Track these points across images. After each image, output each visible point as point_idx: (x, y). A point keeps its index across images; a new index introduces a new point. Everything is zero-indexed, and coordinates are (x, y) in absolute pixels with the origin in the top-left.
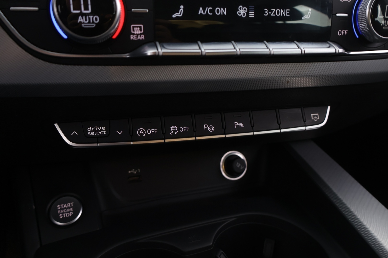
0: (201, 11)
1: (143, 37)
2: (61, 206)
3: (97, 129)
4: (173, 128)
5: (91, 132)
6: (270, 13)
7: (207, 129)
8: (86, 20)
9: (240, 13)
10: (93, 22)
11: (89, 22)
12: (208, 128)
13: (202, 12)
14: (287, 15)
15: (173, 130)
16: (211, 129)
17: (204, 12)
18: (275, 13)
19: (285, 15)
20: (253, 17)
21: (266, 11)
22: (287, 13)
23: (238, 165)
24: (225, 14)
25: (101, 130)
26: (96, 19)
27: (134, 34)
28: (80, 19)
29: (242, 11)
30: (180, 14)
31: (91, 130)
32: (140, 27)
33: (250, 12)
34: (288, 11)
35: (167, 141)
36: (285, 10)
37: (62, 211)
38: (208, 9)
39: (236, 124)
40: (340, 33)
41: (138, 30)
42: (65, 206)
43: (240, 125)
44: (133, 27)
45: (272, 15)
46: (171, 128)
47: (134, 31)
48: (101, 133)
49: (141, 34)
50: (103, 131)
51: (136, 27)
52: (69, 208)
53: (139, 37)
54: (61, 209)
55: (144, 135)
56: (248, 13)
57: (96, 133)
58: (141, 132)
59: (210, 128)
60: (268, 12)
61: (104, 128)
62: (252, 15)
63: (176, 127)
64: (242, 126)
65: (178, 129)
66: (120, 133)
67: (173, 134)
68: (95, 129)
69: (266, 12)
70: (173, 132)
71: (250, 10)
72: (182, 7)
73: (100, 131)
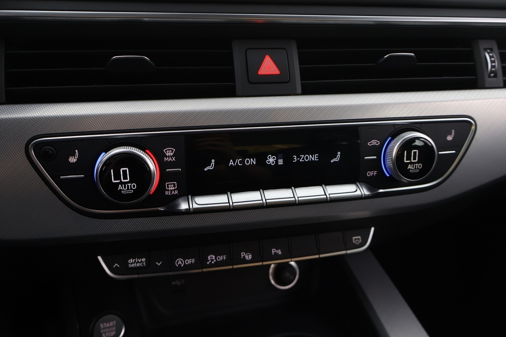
0: (231, 163)
1: (176, 192)
2: (104, 325)
3: (138, 261)
4: (211, 258)
5: (132, 263)
6: (298, 159)
7: (244, 257)
8: (125, 188)
9: (269, 162)
10: (131, 189)
11: (128, 189)
12: (246, 256)
13: (233, 164)
14: (316, 160)
15: (210, 260)
16: (249, 257)
17: (234, 164)
18: (303, 159)
19: (313, 160)
20: (282, 164)
21: (295, 157)
22: (316, 157)
23: (287, 274)
24: (255, 163)
25: (141, 261)
26: (134, 186)
27: (168, 190)
28: (120, 187)
29: (271, 160)
30: (212, 167)
31: (132, 262)
32: (174, 184)
33: (279, 160)
34: (317, 156)
35: (204, 270)
36: (314, 155)
37: (105, 330)
38: (238, 161)
39: (274, 251)
40: (369, 174)
41: (172, 186)
42: (108, 325)
43: (277, 251)
44: (168, 185)
45: (301, 161)
46: (209, 257)
47: (168, 187)
48: (142, 264)
49: (174, 190)
50: (143, 262)
51: (170, 184)
52: (112, 327)
53: (173, 193)
54: (104, 328)
55: (182, 265)
56: (277, 161)
57: (136, 265)
58: (180, 263)
59: (247, 256)
60: (297, 158)
61: (144, 260)
62: (281, 162)
63: (214, 257)
64: (280, 253)
65: (216, 258)
66: (159, 264)
67: (211, 263)
68: (135, 261)
69: (295, 159)
70: (210, 261)
71: (279, 158)
72: (213, 161)
73: (140, 263)
